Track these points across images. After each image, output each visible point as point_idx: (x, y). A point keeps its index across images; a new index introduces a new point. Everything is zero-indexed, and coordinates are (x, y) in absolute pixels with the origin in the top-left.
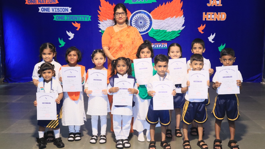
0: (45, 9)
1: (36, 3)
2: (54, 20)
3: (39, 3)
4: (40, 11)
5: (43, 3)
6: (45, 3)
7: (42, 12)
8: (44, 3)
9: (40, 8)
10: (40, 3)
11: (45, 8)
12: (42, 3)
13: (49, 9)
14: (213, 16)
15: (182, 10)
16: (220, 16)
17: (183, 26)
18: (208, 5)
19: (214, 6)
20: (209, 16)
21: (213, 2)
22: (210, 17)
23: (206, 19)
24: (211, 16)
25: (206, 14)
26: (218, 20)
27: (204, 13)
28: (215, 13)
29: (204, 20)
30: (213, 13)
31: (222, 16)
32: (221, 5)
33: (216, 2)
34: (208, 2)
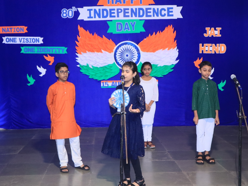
0: (10, 40)
3: (3, 32)
4: (4, 42)
6: (11, 32)
8: (9, 32)
9: (4, 38)
10: (4, 33)
11: (10, 38)
12: (7, 32)
13: (15, 39)
14: (211, 49)
15: (176, 41)
16: (219, 48)
17: (177, 60)
18: (205, 35)
19: (212, 36)
20: (207, 48)
21: (211, 32)
23: (203, 51)
24: (209, 49)
25: (203, 46)
26: (217, 53)
27: (201, 45)
28: (214, 45)
29: (201, 52)
30: (211, 45)
31: (221, 49)
32: (220, 36)
33: (214, 32)
34: (205, 32)
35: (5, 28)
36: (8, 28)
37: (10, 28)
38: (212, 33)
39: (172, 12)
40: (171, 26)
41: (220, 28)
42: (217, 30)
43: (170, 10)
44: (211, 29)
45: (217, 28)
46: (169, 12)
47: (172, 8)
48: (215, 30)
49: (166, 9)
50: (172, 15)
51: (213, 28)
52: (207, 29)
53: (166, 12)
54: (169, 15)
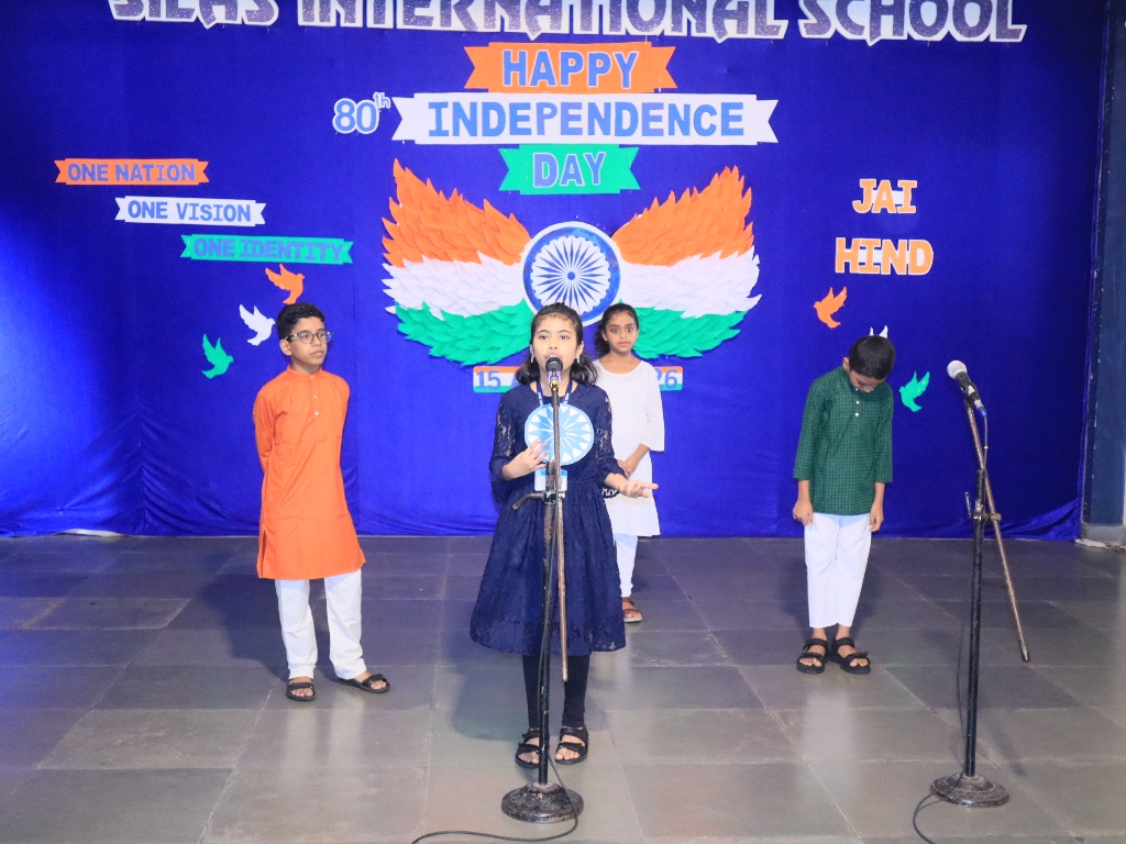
0: (143, 209)
1: (106, 179)
2: (185, 254)
3: (118, 179)
4: (123, 215)
5: (136, 182)
6: (148, 179)
7: (129, 219)
8: (141, 179)
9: (123, 203)
10: (122, 182)
11: (144, 203)
12: (132, 179)
13: (162, 207)
14: (878, 256)
15: (750, 227)
16: (908, 253)
17: (753, 294)
18: (859, 207)
19: (884, 210)
20: (862, 256)
21: (880, 196)
22: (864, 257)
23: (847, 265)
24: (870, 256)
25: (848, 245)
26: (900, 272)
27: (840, 242)
28: (888, 242)
29: (839, 269)
30: (876, 242)
31: (914, 257)
32: (913, 210)
33: (889, 196)
34: (859, 195)
35: (126, 166)
36: (136, 167)
37: (144, 166)
38: (884, 198)
39: (738, 118)
40: (736, 169)
41: (914, 184)
42: (901, 189)
43: (732, 112)
44: (878, 184)
45: (900, 183)
46: (726, 118)
47: (739, 106)
48: (895, 187)
49: (719, 110)
50: (739, 132)
51: (886, 183)
52: (866, 184)
53: (717, 120)
54: (726, 131)
